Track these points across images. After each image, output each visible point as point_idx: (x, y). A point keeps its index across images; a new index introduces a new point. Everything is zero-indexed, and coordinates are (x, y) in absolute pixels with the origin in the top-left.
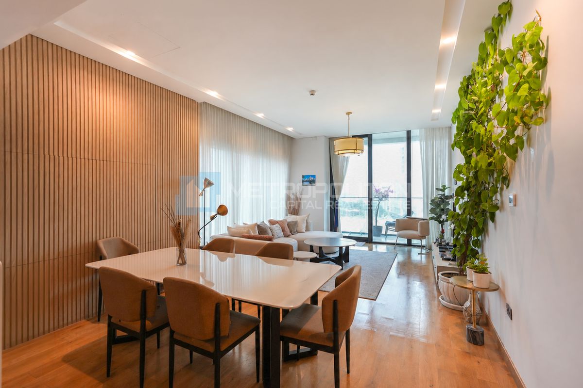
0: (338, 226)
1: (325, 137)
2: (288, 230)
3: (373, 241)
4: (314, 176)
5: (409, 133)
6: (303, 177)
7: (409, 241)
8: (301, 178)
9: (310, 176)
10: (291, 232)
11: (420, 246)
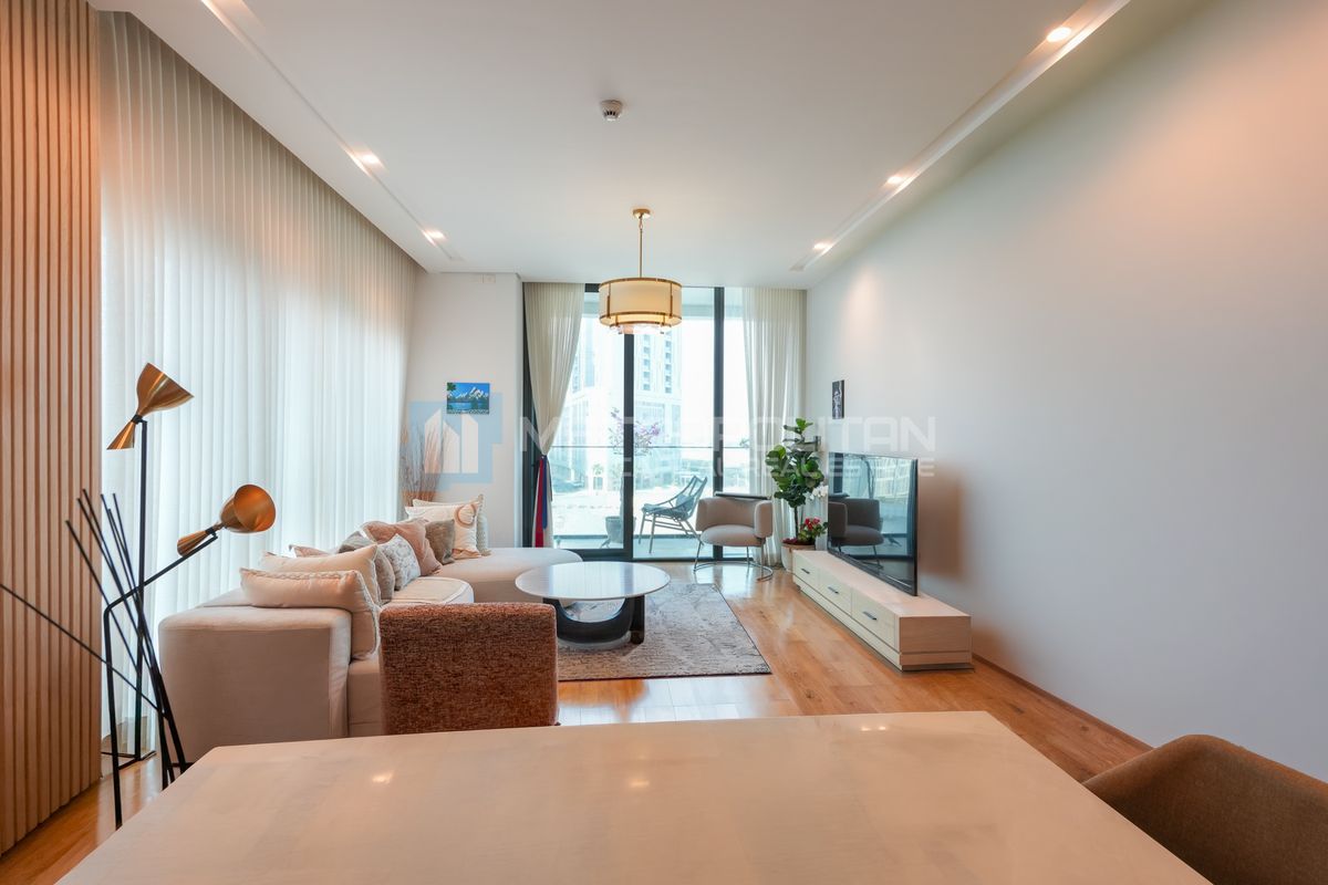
0: (546, 526)
1: (519, 277)
2: (429, 551)
3: (635, 556)
4: (485, 387)
5: (719, 294)
6: (451, 387)
7: (718, 550)
8: (444, 394)
9: (475, 385)
10: (438, 556)
11: (744, 559)
